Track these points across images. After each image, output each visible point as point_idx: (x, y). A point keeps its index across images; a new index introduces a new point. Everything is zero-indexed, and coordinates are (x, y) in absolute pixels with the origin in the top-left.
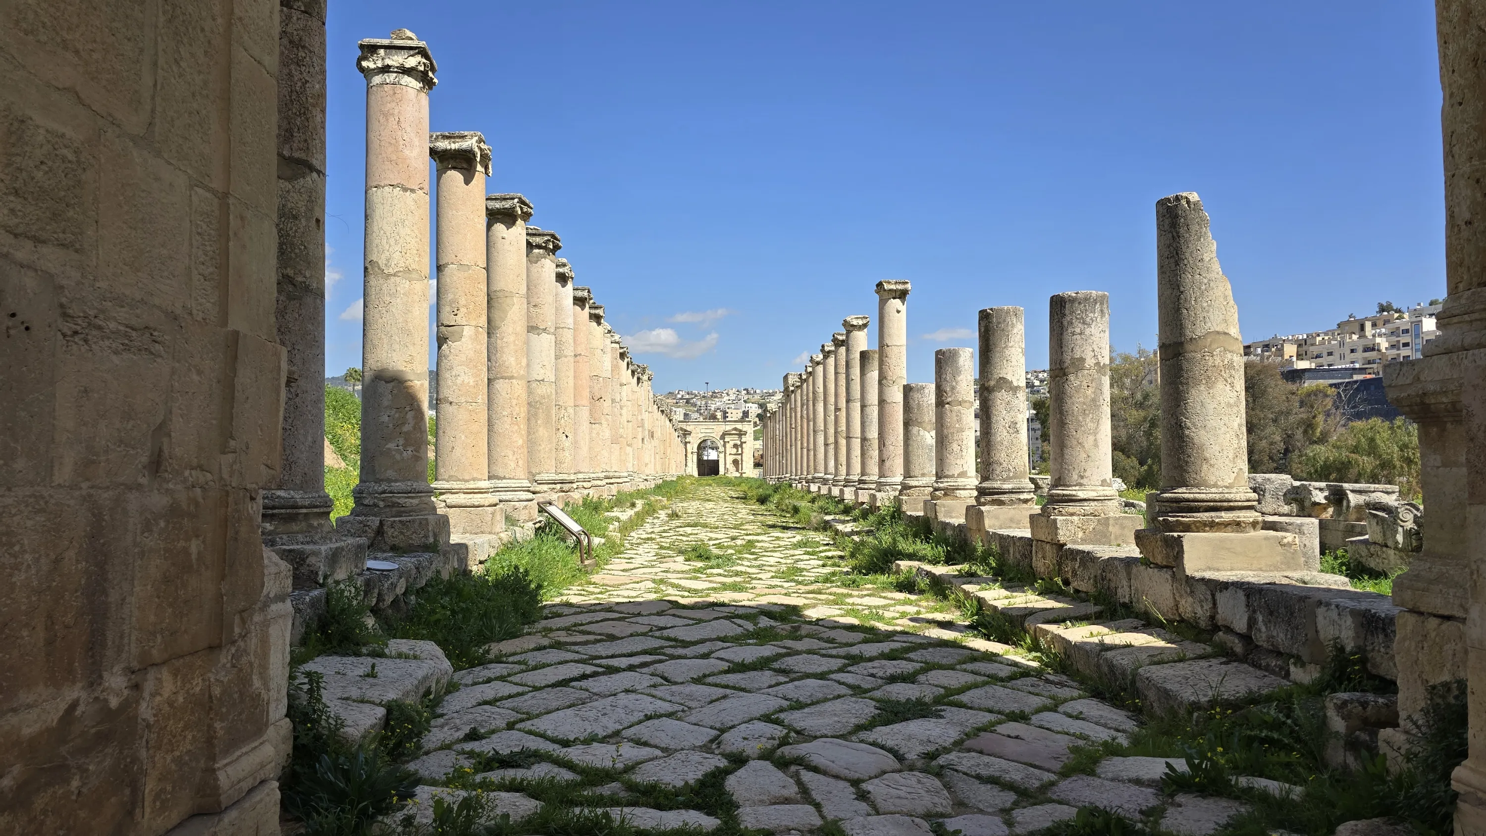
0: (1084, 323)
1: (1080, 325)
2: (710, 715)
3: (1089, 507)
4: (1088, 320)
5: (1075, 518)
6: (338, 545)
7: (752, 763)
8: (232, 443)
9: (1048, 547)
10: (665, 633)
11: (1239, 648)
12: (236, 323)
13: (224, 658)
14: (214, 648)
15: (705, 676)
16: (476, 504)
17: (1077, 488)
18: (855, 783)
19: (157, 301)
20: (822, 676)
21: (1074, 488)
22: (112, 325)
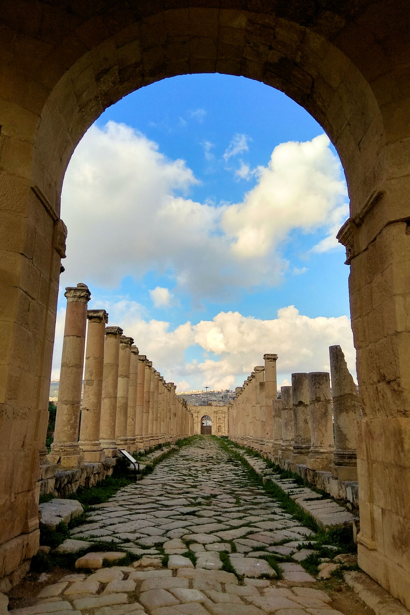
0: (320, 384)
1: (318, 385)
2: (165, 527)
3: (324, 456)
4: (321, 383)
5: (319, 460)
6: (48, 466)
7: (175, 539)
8: (37, 438)
9: (311, 471)
10: (160, 502)
11: (350, 508)
12: (40, 408)
13: (30, 494)
14: (29, 491)
15: (169, 516)
16: (94, 450)
17: (320, 448)
18: (204, 545)
19: (27, 406)
20: (210, 517)
21: (319, 448)
22: (20, 414)
